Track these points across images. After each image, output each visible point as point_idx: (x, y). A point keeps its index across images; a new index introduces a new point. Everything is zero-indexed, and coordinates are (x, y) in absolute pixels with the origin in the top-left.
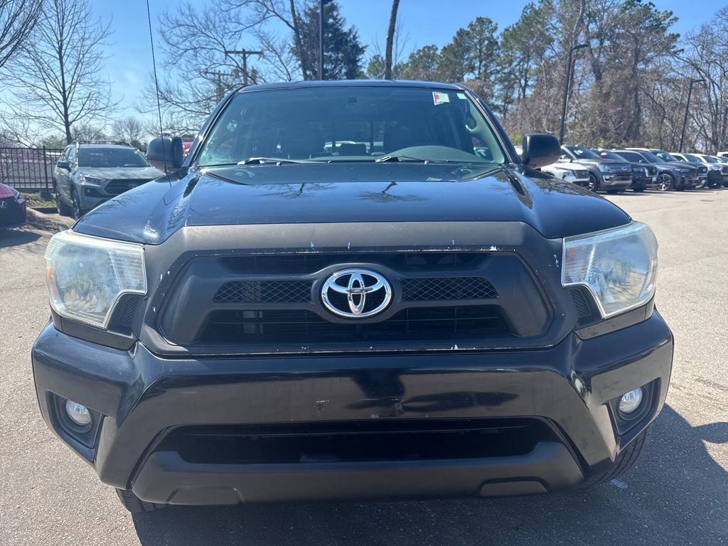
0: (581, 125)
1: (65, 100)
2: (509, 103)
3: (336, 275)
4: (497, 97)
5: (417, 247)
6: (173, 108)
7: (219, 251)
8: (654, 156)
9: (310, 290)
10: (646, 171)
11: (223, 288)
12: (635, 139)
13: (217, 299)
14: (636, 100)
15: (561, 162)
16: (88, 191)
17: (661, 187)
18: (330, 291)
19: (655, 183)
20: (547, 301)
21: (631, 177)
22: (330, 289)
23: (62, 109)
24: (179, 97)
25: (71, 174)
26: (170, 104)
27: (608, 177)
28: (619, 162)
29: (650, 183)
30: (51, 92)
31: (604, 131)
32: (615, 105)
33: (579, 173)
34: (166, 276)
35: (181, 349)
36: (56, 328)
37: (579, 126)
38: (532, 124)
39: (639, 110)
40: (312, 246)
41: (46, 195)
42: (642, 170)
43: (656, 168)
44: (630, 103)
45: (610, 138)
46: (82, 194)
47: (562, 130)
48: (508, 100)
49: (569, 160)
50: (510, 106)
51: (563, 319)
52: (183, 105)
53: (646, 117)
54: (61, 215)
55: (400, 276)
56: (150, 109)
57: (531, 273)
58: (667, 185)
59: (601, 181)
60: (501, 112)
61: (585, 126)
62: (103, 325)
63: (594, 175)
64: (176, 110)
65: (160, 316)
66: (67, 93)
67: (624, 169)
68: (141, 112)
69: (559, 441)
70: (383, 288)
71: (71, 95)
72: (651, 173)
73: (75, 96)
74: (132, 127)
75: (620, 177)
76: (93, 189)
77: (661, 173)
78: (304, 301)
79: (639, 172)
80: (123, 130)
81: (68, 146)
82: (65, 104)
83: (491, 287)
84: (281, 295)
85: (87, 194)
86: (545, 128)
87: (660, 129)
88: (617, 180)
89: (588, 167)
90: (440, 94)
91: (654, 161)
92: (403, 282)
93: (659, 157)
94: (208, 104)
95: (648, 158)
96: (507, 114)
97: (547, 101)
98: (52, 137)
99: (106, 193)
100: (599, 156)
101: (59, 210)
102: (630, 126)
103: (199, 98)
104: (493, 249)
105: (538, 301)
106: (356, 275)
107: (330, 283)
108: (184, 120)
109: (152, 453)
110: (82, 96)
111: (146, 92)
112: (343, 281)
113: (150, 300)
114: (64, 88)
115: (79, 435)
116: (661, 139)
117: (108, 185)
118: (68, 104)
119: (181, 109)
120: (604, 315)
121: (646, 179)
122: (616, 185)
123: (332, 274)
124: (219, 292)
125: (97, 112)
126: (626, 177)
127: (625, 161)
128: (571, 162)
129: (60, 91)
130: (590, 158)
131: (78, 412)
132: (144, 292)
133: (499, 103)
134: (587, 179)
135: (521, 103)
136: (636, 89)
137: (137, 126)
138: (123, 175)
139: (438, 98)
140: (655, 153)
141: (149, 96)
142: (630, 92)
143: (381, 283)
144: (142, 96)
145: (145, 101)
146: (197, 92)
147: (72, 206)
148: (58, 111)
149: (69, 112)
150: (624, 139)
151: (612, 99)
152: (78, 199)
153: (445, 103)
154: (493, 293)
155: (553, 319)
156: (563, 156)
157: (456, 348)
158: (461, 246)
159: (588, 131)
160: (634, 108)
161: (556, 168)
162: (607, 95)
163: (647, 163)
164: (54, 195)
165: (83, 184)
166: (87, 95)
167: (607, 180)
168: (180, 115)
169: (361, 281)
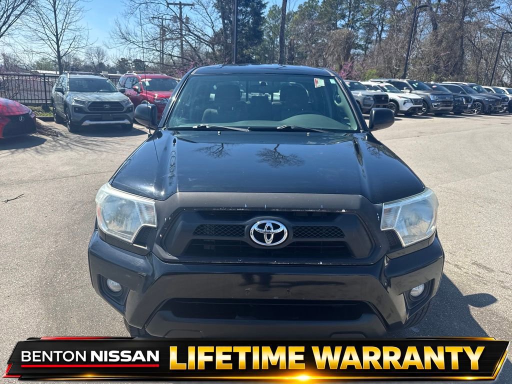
0: (420, 63)
1: (58, 40)
2: (369, 43)
3: (259, 223)
4: (361, 39)
5: (302, 209)
6: (131, 45)
7: (196, 208)
8: (471, 88)
9: (244, 230)
10: (464, 100)
11: (198, 227)
12: (458, 74)
13: (195, 233)
14: (462, 45)
15: (403, 92)
16: (77, 109)
17: (474, 112)
18: (255, 231)
19: (470, 109)
20: (372, 239)
21: (453, 104)
22: (254, 230)
23: (56, 46)
24: (135, 38)
25: (65, 96)
26: (128, 42)
27: (436, 104)
28: (444, 93)
29: (466, 109)
30: (48, 35)
31: (436, 68)
32: (445, 50)
33: (415, 101)
34: (168, 220)
35: (175, 258)
36: (101, 238)
37: (418, 63)
38: (385, 62)
39: (463, 53)
40: (246, 206)
41: (46, 108)
42: (461, 99)
43: (471, 98)
44: (457, 47)
45: (440, 73)
46: (72, 111)
47: (406, 67)
48: (368, 41)
49: (409, 91)
50: (369, 45)
51: (380, 248)
52: (137, 44)
53: (468, 57)
54: (56, 123)
55: (292, 225)
56: (114, 46)
57: (363, 223)
58: (478, 110)
59: (431, 107)
60: (363, 49)
61: (423, 63)
62: (131, 241)
63: (426, 103)
64: (133, 47)
65: (164, 239)
66: (59, 36)
67: (447, 98)
68: (108, 48)
69: (374, 313)
70: (283, 231)
71: (61, 37)
72: (467, 101)
73: (65, 38)
74: (99, 53)
75: (445, 104)
76: (80, 108)
77: (475, 101)
78: (240, 236)
79: (459, 101)
80: (93, 55)
81: (61, 75)
82: (57, 43)
83: (342, 232)
84: (229, 232)
85: (76, 111)
86: (394, 65)
87: (478, 67)
88: (442, 106)
89: (422, 96)
90: (318, 80)
91: (471, 92)
92: (294, 228)
93: (475, 89)
94: (155, 43)
95: (465, 90)
96: (367, 51)
97: (396, 45)
98: (43, 59)
99: (89, 111)
100: (430, 88)
101: (55, 120)
102: (456, 64)
103: (149, 38)
104: (343, 211)
105: (367, 238)
106: (269, 224)
107: (255, 227)
108: (138, 54)
109: (158, 311)
110: (70, 38)
111: (112, 34)
112: (262, 226)
113: (159, 231)
114: (57, 32)
115: (114, 297)
116: (477, 75)
117: (90, 106)
118: (60, 44)
119: (136, 46)
120: (404, 245)
121: (463, 105)
122: (442, 110)
123: (256, 222)
124: (196, 230)
125: (78, 49)
126: (449, 104)
127: (450, 92)
128: (410, 92)
129: (54, 35)
130: (424, 90)
131: (113, 285)
132: (155, 226)
133: (362, 43)
134: (421, 106)
135: (378, 43)
136: (462, 38)
137: (103, 53)
138: (98, 98)
139: (318, 83)
140: (472, 86)
141: (114, 37)
142: (457, 40)
143: (282, 228)
144: (109, 36)
145: (111, 41)
146: (147, 33)
147: (65, 118)
148: (52, 48)
149: (60, 49)
150: (450, 74)
151: (444, 44)
152: (70, 115)
153: (322, 87)
154: (342, 235)
155: (375, 249)
156: (405, 88)
157: (321, 263)
158: (326, 209)
159: (425, 67)
160: (459, 51)
161: (399, 96)
162: (441, 41)
163: (465, 94)
164: (51, 108)
165: (73, 104)
166: (73, 37)
167: (435, 106)
168: (135, 51)
169: (272, 227)
